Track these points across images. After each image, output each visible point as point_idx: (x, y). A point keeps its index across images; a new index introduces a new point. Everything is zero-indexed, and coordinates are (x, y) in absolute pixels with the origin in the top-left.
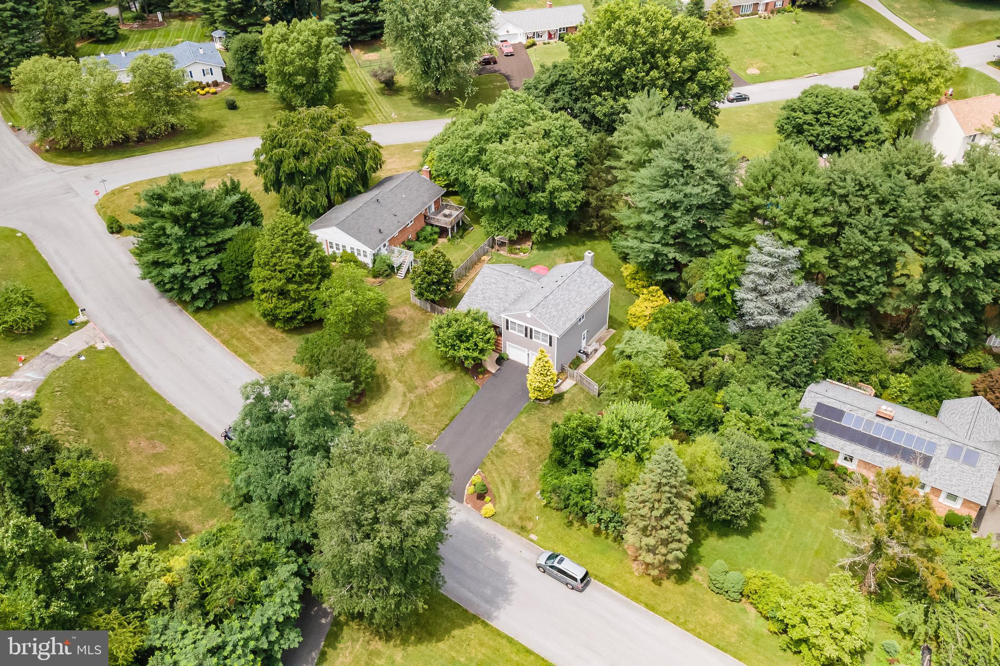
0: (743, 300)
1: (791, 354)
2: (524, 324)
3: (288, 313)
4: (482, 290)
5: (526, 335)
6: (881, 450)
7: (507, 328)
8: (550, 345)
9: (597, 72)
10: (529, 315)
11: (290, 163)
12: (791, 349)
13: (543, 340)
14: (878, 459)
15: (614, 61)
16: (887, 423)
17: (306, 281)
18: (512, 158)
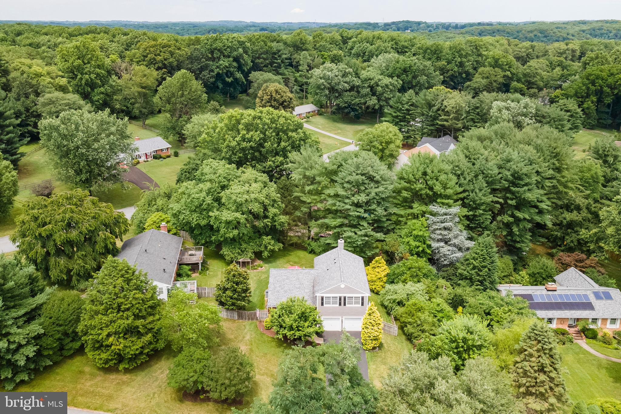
0: (438, 248)
1: (486, 269)
2: (338, 295)
3: (137, 349)
4: (280, 286)
5: (340, 304)
6: (566, 309)
7: (322, 304)
8: (362, 304)
9: (243, 150)
10: (343, 286)
11: (61, 235)
12: (485, 267)
13: (356, 303)
14: (568, 315)
15: (255, 140)
16: (555, 293)
17: (151, 314)
18: (246, 196)
